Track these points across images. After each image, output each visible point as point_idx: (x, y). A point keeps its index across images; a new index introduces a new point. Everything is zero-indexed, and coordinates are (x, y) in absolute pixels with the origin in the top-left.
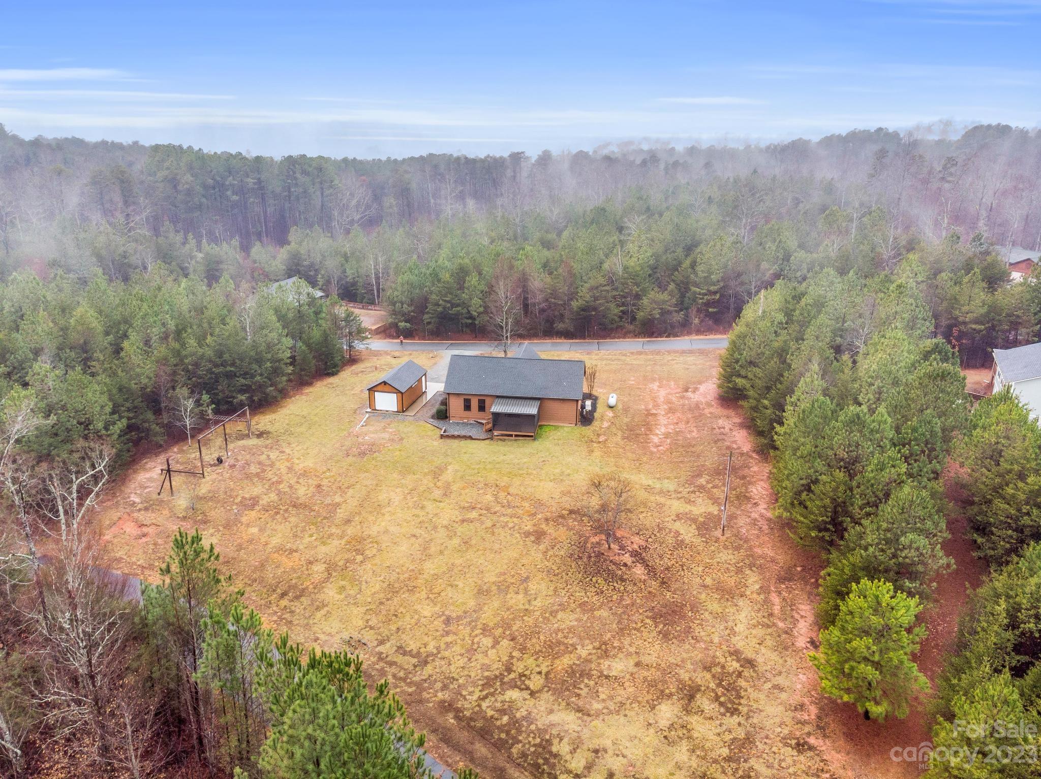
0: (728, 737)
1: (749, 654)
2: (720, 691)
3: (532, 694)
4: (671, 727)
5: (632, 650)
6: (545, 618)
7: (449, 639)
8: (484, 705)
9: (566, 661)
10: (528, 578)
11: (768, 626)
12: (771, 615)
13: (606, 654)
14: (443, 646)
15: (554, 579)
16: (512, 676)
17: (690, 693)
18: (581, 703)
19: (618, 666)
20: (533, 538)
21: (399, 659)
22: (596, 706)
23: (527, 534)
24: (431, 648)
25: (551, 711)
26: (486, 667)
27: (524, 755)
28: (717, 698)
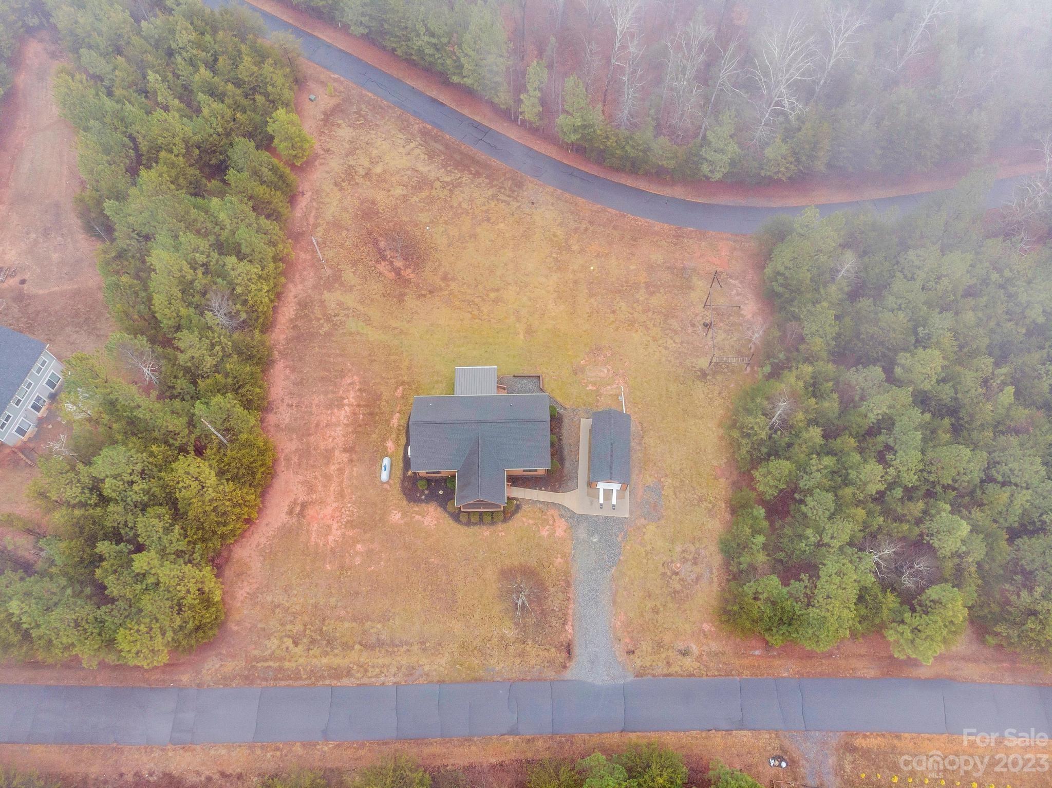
0: (355, 157)
1: (336, 189)
2: (354, 174)
3: (438, 179)
4: (378, 163)
5: (391, 198)
6: (436, 219)
7: (484, 208)
8: (459, 175)
9: (424, 194)
10: (449, 246)
11: (320, 202)
12: (317, 209)
13: (404, 196)
14: (486, 203)
15: (433, 245)
16: (449, 188)
17: (367, 175)
18: (416, 174)
19: (399, 191)
20: (449, 276)
21: (507, 199)
22: (409, 172)
23: (453, 279)
24: (493, 204)
25: (429, 171)
26: (462, 192)
27: (439, 156)
28: (355, 172)
